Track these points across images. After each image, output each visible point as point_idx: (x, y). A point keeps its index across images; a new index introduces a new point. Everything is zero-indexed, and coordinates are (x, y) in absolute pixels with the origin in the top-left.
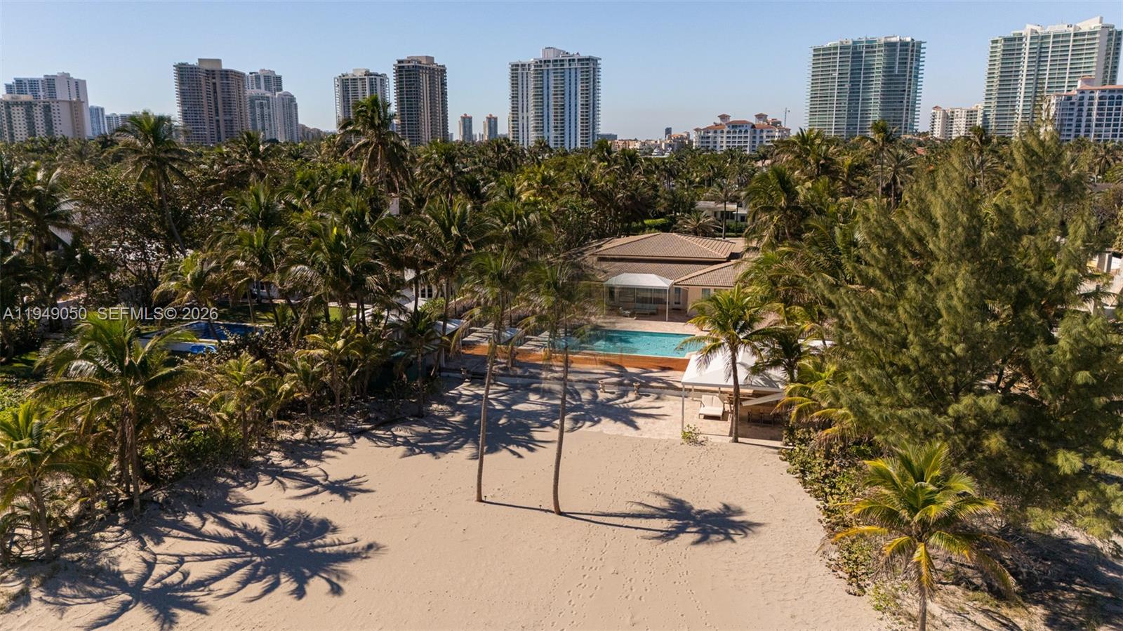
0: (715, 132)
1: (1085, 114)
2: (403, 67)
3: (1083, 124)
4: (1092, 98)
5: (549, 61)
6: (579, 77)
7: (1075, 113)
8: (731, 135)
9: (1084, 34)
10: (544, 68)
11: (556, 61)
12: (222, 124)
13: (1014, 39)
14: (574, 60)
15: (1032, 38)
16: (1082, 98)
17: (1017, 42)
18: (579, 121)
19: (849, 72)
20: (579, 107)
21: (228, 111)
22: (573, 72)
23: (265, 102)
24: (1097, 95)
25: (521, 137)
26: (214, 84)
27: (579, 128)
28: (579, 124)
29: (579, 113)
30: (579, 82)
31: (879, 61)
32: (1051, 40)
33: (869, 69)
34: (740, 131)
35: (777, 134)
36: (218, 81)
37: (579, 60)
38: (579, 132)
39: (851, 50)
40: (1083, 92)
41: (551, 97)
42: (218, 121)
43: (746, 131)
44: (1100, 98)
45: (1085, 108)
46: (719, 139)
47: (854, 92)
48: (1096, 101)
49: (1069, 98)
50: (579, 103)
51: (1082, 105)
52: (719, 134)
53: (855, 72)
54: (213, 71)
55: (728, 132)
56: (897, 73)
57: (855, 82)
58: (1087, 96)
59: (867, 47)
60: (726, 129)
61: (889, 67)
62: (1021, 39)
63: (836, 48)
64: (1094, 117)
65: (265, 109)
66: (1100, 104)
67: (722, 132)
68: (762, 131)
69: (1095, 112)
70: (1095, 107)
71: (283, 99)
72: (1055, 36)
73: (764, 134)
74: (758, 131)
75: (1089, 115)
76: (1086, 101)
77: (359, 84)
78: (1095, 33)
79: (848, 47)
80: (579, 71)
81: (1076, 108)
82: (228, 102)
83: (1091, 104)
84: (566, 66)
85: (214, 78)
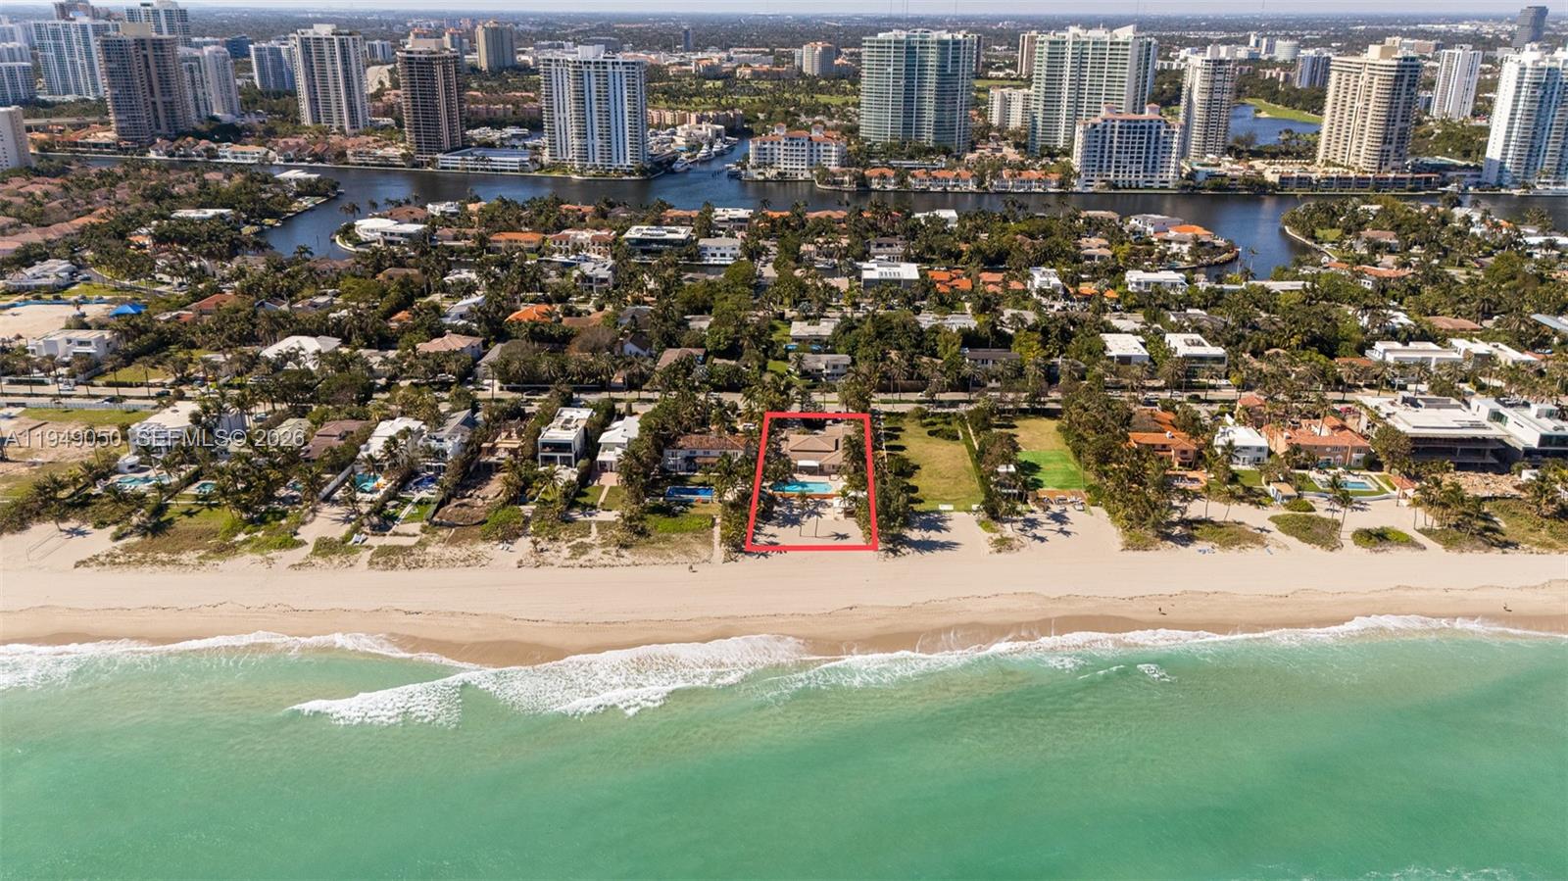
0: (772, 143)
1: (1108, 141)
2: (413, 58)
3: (1106, 150)
4: (1113, 127)
5: (590, 63)
6: (625, 80)
7: (1100, 141)
8: (788, 148)
9: (1118, 43)
10: (584, 69)
11: (598, 63)
12: (160, 107)
13: (1058, 43)
14: (617, 63)
15: (1074, 43)
16: (1105, 126)
17: (1061, 46)
18: (627, 130)
19: (904, 68)
20: (626, 114)
21: (166, 89)
22: (617, 76)
23: (195, 64)
24: (1117, 124)
25: (558, 140)
26: (145, 56)
27: (627, 138)
28: (627, 134)
29: (627, 122)
30: (625, 87)
31: (932, 58)
32: (1091, 46)
33: (923, 66)
34: (797, 144)
35: (834, 149)
36: (150, 52)
37: (624, 63)
38: (628, 142)
39: (905, 45)
40: (1106, 121)
41: (594, 102)
42: (154, 103)
43: (803, 145)
44: (1120, 127)
45: (1108, 135)
46: (776, 151)
47: (909, 90)
48: (1117, 130)
49: (1095, 126)
50: (626, 110)
51: (1105, 132)
52: (776, 146)
53: (909, 67)
54: (143, 40)
55: (786, 144)
56: (949, 72)
57: (909, 78)
58: (1109, 124)
59: (921, 42)
60: (783, 141)
61: (942, 67)
62: (1064, 43)
63: (890, 42)
64: (1115, 144)
65: (196, 73)
66: (1120, 132)
67: (779, 143)
68: (819, 144)
69: (1115, 140)
70: (1116, 135)
71: (216, 58)
72: (1094, 43)
73: (822, 148)
74: (815, 145)
75: (1111, 142)
76: (1108, 129)
77: (326, 45)
78: (1126, 44)
79: (902, 42)
80: (624, 76)
81: (1100, 135)
82: (165, 81)
83: (1113, 132)
84: (610, 68)
85: (144, 49)
